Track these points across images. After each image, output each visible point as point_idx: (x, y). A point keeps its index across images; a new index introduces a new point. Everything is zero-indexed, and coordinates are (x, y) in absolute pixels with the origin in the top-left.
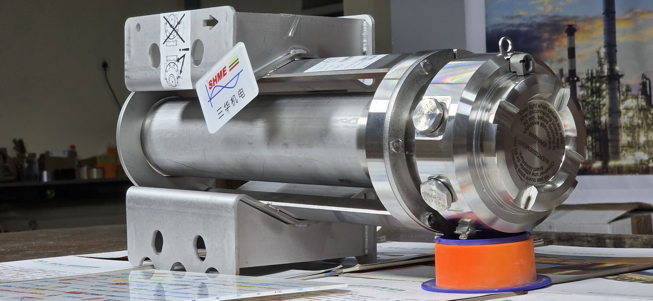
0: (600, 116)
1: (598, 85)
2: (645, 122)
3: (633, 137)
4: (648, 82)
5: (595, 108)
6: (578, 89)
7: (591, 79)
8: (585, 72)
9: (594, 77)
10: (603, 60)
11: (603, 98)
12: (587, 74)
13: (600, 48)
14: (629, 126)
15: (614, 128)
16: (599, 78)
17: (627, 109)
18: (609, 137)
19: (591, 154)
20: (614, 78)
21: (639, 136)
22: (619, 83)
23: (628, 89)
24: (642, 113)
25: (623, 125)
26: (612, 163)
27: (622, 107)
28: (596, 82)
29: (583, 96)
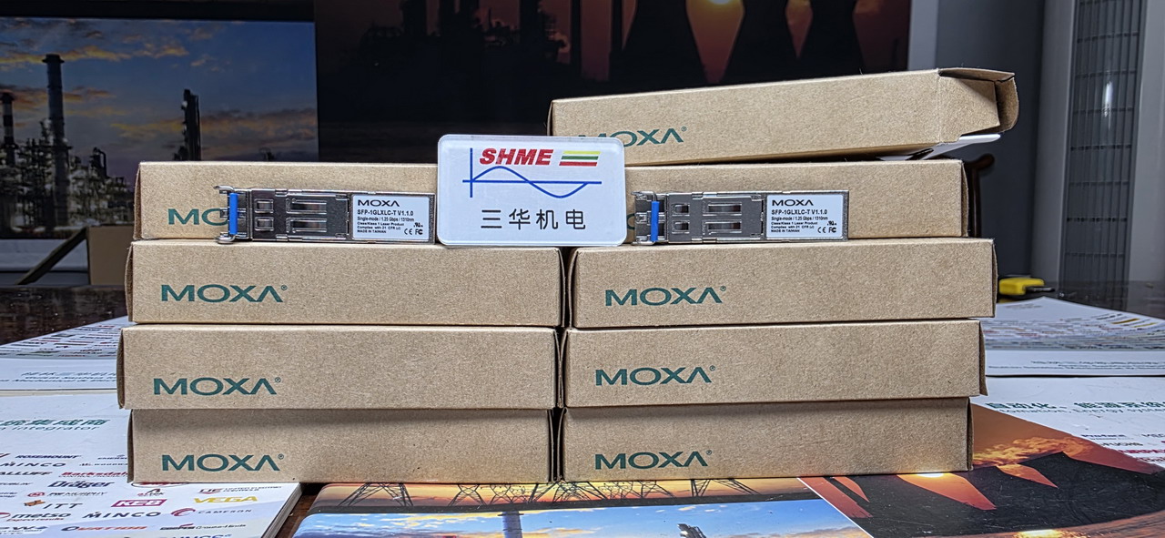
0: (44, 184)
1: (41, 154)
2: (95, 192)
3: (84, 205)
4: (102, 155)
5: (36, 176)
6: (16, 156)
7: (31, 147)
8: (25, 140)
9: (37, 146)
10: (48, 132)
11: (48, 167)
12: (28, 143)
13: (45, 119)
14: (79, 194)
15: (62, 196)
16: (44, 147)
17: (77, 179)
18: (56, 204)
19: (32, 219)
20: (61, 149)
21: (90, 204)
22: (67, 154)
23: (78, 160)
24: (92, 185)
25: (72, 192)
26: (57, 229)
27: (70, 177)
28: (39, 151)
29: (22, 163)
